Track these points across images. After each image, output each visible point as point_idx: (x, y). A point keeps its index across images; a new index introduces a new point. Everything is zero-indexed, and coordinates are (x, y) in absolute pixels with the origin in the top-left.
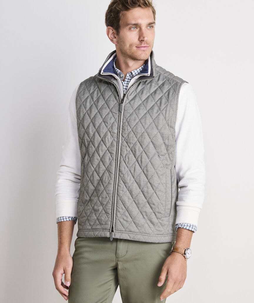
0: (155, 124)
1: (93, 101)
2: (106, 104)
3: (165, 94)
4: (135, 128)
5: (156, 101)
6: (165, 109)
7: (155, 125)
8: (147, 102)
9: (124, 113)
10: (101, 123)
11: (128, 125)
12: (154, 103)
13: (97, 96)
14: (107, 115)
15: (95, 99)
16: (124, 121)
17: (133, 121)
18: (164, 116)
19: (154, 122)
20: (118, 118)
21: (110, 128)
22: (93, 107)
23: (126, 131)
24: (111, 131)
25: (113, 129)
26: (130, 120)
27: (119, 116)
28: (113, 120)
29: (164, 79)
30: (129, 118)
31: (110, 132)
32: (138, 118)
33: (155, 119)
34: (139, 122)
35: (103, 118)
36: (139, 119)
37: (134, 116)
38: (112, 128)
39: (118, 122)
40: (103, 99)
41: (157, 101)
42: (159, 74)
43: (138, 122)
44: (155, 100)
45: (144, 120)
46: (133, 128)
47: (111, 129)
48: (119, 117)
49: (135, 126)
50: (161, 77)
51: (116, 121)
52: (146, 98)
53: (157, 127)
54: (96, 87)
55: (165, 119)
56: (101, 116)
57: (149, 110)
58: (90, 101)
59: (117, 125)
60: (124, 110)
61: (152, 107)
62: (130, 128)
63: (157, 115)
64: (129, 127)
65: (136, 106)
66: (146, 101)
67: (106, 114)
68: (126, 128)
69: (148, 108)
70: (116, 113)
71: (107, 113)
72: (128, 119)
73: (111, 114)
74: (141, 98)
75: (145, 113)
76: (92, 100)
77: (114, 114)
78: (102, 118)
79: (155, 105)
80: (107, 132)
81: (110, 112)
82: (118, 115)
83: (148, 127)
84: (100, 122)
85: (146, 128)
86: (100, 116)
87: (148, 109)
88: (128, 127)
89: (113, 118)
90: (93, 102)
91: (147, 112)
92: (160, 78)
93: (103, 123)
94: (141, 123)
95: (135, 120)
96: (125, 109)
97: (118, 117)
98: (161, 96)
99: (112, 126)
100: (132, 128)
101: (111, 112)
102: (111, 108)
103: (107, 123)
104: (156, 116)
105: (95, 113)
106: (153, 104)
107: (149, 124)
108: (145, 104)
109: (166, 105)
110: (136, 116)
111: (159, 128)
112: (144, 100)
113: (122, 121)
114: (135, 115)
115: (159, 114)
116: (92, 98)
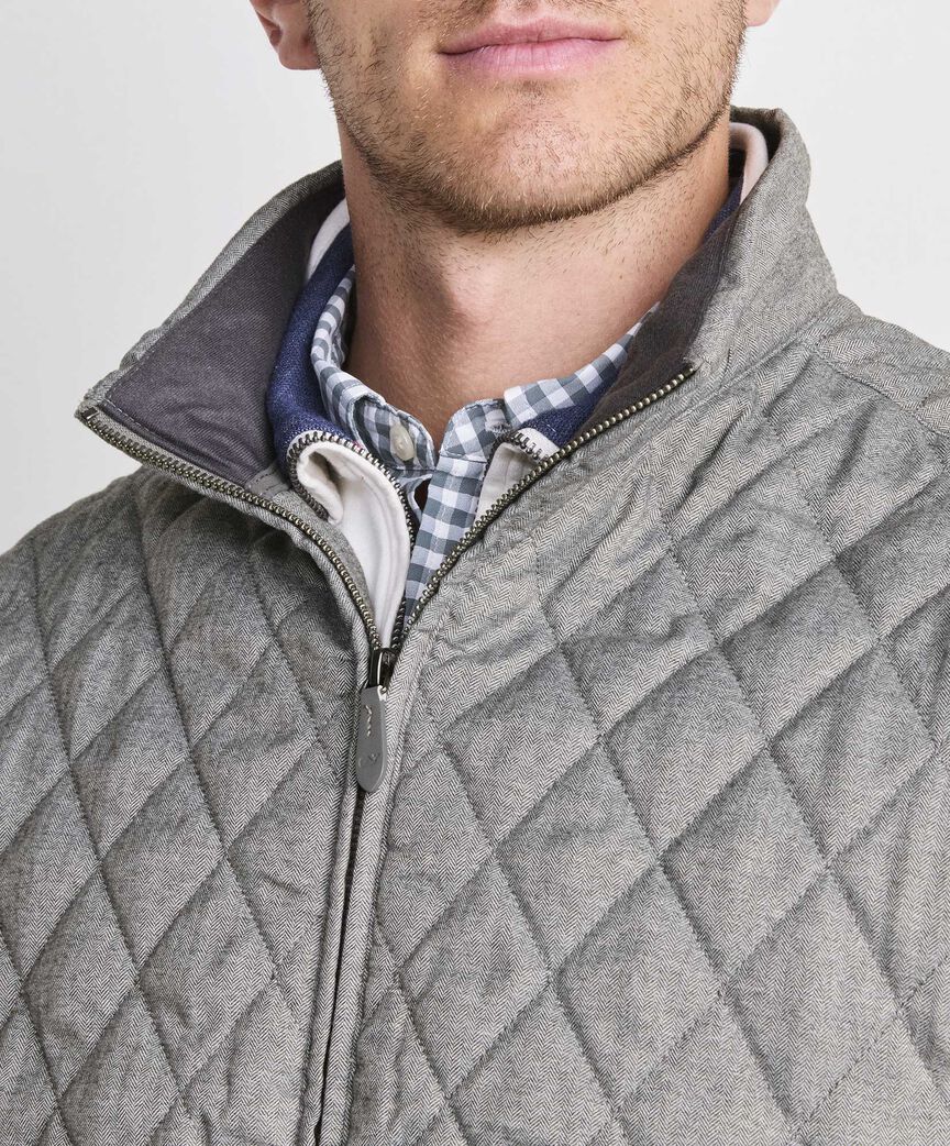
0: (749, 1031)
1: (67, 747)
2: (188, 784)
3: (897, 633)
4: (487, 1079)
5: (776, 724)
6: (884, 838)
7: (757, 1051)
8: (660, 735)
9: (378, 890)
10: (118, 1015)
11: (413, 1043)
12: (749, 743)
13: (120, 683)
14: (188, 909)
15: (87, 726)
16: (376, 992)
17: (470, 996)
18: (868, 931)
19: (739, 1010)
20: (313, 947)
21: (202, 1075)
22: (55, 821)
23: (385, 1119)
24: (214, 1115)
25: (246, 1083)
26: (436, 975)
27: (325, 920)
28: (248, 970)
29: (911, 465)
30: (429, 952)
31: (206, 1121)
32: (544, 950)
33: (747, 970)
34: (552, 1009)
35: (145, 946)
36: (556, 960)
37: (491, 919)
38: (229, 1079)
39: (305, 1005)
40: (170, 724)
41: (793, 725)
42: (852, 405)
43: (538, 1001)
44: (761, 711)
45: (603, 977)
46: (469, 1080)
47: (220, 1093)
48: (323, 939)
49: (490, 1053)
50: (882, 441)
51: (286, 990)
52: (660, 689)
53: (775, 1072)
54: (127, 579)
55: (887, 968)
56: (122, 923)
57: (678, 843)
58: (35, 745)
59: (299, 1042)
60: (389, 844)
61: (720, 801)
62: (438, 1073)
63: (779, 914)
64: (416, 1061)
65: (519, 792)
66: (647, 721)
67: (178, 903)
68: (389, 1077)
69: (673, 819)
70: (293, 891)
71: (190, 887)
72: (422, 966)
73: (229, 902)
74: (599, 689)
75: (625, 882)
76: (53, 739)
77: (265, 892)
78: (130, 945)
79: (757, 781)
80: (166, 1122)
81: (227, 868)
82: (317, 907)
83: (655, 1075)
84: (109, 1007)
85: (627, 1085)
86: (111, 932)
87: (666, 835)
88: (406, 1060)
89: (252, 946)
90: (58, 767)
91: (660, 877)
92: (870, 446)
93: (139, 1008)
94: (570, 1013)
95: (501, 970)
96: (402, 835)
97: (315, 934)
98: (843, 657)
99: (234, 1051)
100: (454, 1080)
101: (241, 875)
102: (238, 821)
103: (184, 1016)
104: (763, 931)
105: (64, 892)
106: (738, 765)
107: (667, 1031)
108: (632, 763)
109: (903, 773)
110: (518, 926)
111: (809, 1094)
112: (632, 716)
113: (351, 982)
114: (501, 914)
115: (811, 893)
116: (64, 717)
